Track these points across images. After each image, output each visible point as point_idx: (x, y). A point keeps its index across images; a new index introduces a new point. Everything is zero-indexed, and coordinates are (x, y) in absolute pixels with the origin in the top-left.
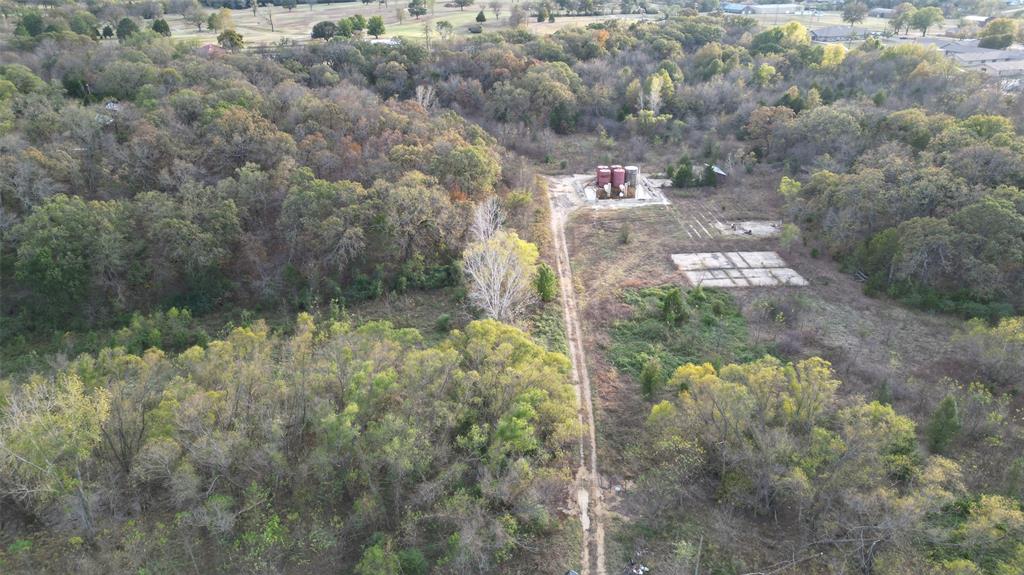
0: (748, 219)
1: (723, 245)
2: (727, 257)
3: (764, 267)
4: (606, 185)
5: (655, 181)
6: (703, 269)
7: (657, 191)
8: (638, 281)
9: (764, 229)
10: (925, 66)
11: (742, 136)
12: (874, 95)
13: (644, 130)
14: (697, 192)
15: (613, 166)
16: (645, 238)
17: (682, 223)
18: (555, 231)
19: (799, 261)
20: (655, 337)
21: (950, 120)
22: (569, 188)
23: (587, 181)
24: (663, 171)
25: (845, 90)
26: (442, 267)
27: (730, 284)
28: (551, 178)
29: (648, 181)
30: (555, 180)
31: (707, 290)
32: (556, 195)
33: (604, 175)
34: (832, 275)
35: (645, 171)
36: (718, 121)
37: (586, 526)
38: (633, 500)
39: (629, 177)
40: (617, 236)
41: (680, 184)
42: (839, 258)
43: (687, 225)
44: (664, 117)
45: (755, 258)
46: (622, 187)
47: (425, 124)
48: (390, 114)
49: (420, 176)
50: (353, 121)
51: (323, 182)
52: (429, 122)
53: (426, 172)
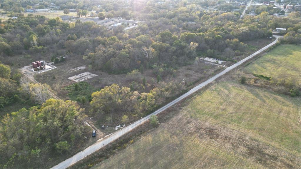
0: (78, 66)
1: (77, 73)
2: (79, 75)
3: (88, 75)
4: (38, 67)
5: (49, 63)
6: (77, 79)
7: (52, 66)
8: (65, 85)
9: (83, 68)
10: (94, 26)
11: (64, 48)
12: (87, 34)
13: (37, 51)
14: (62, 64)
15: (37, 62)
16: (58, 76)
17: (64, 71)
18: (33, 81)
19: (94, 72)
20: (77, 94)
21: (107, 38)
22: (26, 70)
23: (30, 67)
24: (49, 60)
25: (80, 34)
26: (11, 98)
27: (84, 80)
28: (18, 69)
29: (47, 64)
30: (20, 69)
31: (81, 82)
32: (25, 73)
33: (36, 65)
34: (101, 73)
35: (45, 61)
36: (55, 45)
37: (89, 125)
38: (94, 119)
39: (42, 64)
40: (51, 77)
41: (56, 63)
42: (101, 69)
43: (66, 71)
44: (41, 47)
45: (85, 74)
46: (42, 66)
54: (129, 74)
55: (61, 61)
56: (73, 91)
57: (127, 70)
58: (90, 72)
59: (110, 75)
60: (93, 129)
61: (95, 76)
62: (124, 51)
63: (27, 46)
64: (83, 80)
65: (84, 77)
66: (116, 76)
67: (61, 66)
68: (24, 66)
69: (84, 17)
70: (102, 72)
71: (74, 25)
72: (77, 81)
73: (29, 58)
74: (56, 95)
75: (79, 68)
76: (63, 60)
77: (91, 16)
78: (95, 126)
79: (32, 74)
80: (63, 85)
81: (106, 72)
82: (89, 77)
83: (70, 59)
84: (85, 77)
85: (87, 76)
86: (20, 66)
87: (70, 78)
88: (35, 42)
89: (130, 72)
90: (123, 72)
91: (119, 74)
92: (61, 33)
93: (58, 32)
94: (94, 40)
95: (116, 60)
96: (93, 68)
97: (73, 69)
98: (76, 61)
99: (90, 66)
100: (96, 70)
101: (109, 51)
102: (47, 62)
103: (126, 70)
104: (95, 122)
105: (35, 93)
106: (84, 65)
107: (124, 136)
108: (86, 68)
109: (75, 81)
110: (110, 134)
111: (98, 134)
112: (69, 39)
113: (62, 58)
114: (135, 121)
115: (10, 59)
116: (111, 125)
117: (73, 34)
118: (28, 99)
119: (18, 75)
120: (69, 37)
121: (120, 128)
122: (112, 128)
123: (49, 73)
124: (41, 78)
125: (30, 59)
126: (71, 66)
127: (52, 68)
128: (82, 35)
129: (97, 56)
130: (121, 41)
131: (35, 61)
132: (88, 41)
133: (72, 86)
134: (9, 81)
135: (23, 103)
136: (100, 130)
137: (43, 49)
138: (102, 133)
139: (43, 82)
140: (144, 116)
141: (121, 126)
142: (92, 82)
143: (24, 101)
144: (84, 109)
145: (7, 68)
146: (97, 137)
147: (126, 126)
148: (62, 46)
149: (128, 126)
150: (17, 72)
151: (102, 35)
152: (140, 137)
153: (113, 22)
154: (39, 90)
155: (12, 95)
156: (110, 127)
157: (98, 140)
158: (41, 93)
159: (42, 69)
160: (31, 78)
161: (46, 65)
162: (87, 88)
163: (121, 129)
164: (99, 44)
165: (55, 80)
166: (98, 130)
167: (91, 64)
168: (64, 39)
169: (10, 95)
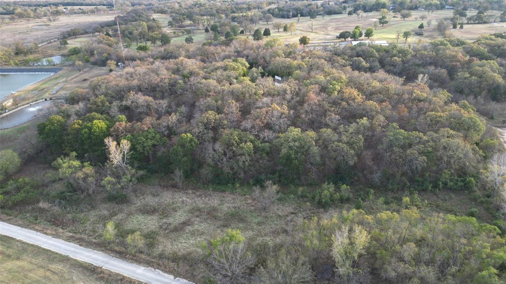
26: (460, 179)
28: (499, 129)
30: (501, 130)
47: (434, 98)
48: (417, 92)
49: (451, 132)
50: (398, 95)
51: (403, 131)
52: (435, 96)
53: (451, 129)
119: (492, 142)
134: (473, 150)
143: (479, 196)
145: (482, 123)
150: (493, 136)
155: (465, 174)
169: (462, 173)
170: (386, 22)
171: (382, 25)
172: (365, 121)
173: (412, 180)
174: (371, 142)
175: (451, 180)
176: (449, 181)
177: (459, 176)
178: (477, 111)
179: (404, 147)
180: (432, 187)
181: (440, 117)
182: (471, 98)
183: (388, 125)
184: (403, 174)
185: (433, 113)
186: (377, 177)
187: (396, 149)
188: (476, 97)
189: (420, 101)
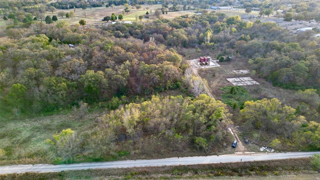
0: (241, 69)
1: (237, 76)
2: (239, 79)
3: (249, 81)
4: (204, 62)
5: (214, 60)
6: (235, 82)
7: (216, 63)
8: (221, 85)
9: (245, 72)
10: (274, 28)
11: (233, 48)
12: (263, 36)
13: (208, 47)
14: (226, 63)
15: (204, 57)
16: (218, 75)
17: (226, 71)
18: (196, 74)
19: (256, 79)
20: (231, 97)
21: (285, 44)
22: (194, 63)
23: (197, 61)
24: (215, 58)
25: (255, 35)
26: (175, 84)
27: (243, 85)
28: (188, 60)
29: (212, 60)
30: (189, 61)
31: (238, 86)
32: (192, 65)
33: (202, 59)
34: (264, 82)
35: (212, 58)
36: (225, 44)
37: (233, 134)
38: (240, 129)
39: (208, 60)
40: (212, 74)
41: (221, 61)
42: (265, 78)
43: (227, 71)
44: (212, 44)
45: (246, 79)
46: (207, 62)
47: (159, 48)
48: (150, 46)
49: (168, 62)
50: (142, 48)
51: (147, 65)
52: (159, 47)
53: (168, 61)
54: (301, 92)
55: (225, 61)
56: (228, 93)
57: (299, 86)
58: (252, 78)
59: (274, 87)
60: (235, 138)
61: (256, 84)
62: (303, 63)
63: (201, 41)
64: (241, 85)
65: (243, 81)
66: (281, 90)
67: (224, 66)
68: (192, 59)
69: (267, 16)
70: (266, 81)
71: (252, 25)
72: (234, 84)
73: (199, 52)
74: (211, 93)
75: (241, 71)
76: (228, 60)
77: (274, 16)
78: (239, 137)
79: (197, 67)
80: (220, 84)
81: (270, 82)
82: (249, 83)
83: (235, 61)
84: (245, 82)
85: (247, 81)
86: (190, 58)
87: (228, 79)
88: (209, 38)
89: (303, 90)
90: (293, 87)
91: (287, 88)
92: (235, 32)
93: (233, 31)
94: (269, 44)
95: (288, 72)
96: (256, 75)
97: (234, 71)
98: (241, 64)
99: (254, 72)
100: (259, 77)
101: (282, 59)
102: (213, 59)
103: (297, 86)
104: (240, 132)
105: (194, 85)
106: (248, 69)
107: (269, 162)
108: (249, 73)
109: (233, 83)
110: (252, 153)
111: (239, 146)
112: (241, 39)
113: (228, 57)
114: (289, 152)
115: (185, 50)
116: (256, 143)
117: (247, 34)
118: (187, 89)
119: (185, 66)
120: (242, 37)
121: (267, 151)
122: (256, 146)
123: (211, 70)
124: (203, 73)
125: (200, 54)
126: (234, 67)
127: (215, 65)
128: (257, 37)
129: (266, 62)
130: (303, 50)
131: (202, 56)
132: (261, 43)
133: (228, 88)
134: (178, 69)
135: (182, 91)
136: (242, 143)
137: (213, 46)
138: (243, 147)
139: (203, 77)
140: (303, 151)
141: (268, 149)
142: (250, 90)
143: (183, 90)
144: (232, 115)
145: (180, 57)
146: (237, 149)
147: (274, 151)
148: (232, 46)
149: (277, 152)
150: (186, 63)
151: (281, 39)
152: (290, 172)
153: (301, 25)
154: (197, 84)
155: (177, 81)
156: (254, 145)
157: (237, 153)
158: (198, 86)
159: (206, 64)
160: (195, 71)
161: (211, 62)
162: (242, 94)
163: (266, 153)
164: (272, 49)
165: (215, 77)
166: (240, 142)
167: (256, 69)
168: (236, 39)
169: (175, 81)
170: (129, 11)
171: (127, 13)
172: (128, 62)
173: (155, 88)
174: (133, 73)
175: (171, 85)
176: (170, 86)
177: (174, 83)
178: (178, 53)
179: (149, 73)
180: (164, 89)
181: (163, 56)
182: (175, 47)
183: (139, 63)
184: (151, 86)
185: (159, 55)
186: (139, 89)
187: (145, 74)
188: (177, 47)
189: (152, 50)
